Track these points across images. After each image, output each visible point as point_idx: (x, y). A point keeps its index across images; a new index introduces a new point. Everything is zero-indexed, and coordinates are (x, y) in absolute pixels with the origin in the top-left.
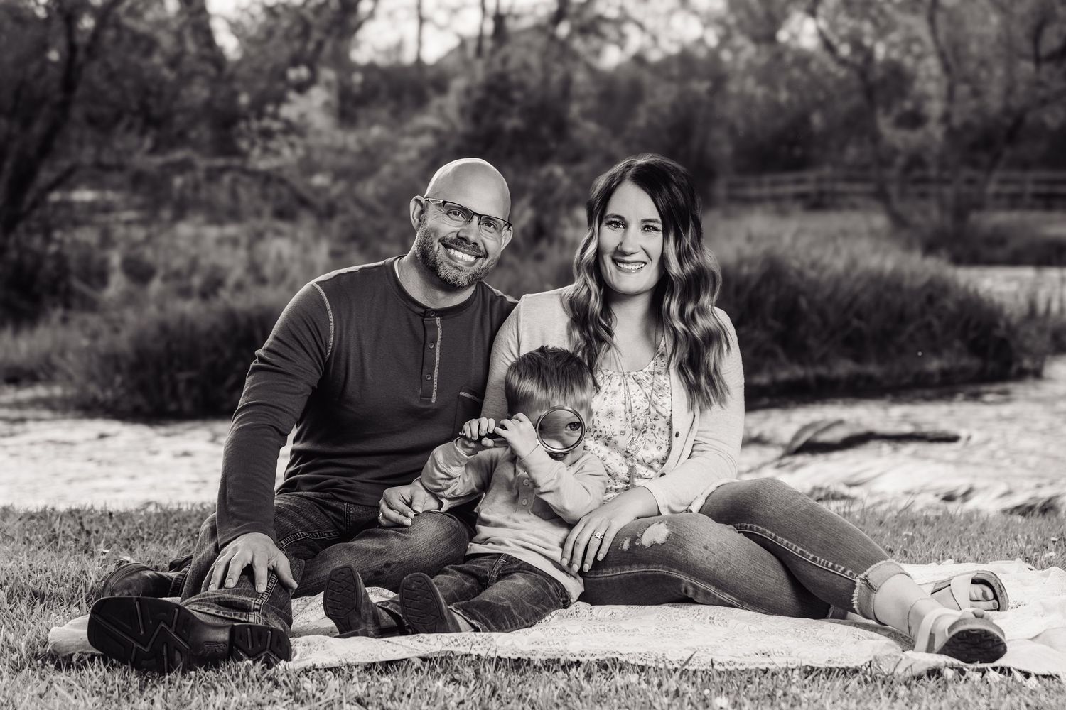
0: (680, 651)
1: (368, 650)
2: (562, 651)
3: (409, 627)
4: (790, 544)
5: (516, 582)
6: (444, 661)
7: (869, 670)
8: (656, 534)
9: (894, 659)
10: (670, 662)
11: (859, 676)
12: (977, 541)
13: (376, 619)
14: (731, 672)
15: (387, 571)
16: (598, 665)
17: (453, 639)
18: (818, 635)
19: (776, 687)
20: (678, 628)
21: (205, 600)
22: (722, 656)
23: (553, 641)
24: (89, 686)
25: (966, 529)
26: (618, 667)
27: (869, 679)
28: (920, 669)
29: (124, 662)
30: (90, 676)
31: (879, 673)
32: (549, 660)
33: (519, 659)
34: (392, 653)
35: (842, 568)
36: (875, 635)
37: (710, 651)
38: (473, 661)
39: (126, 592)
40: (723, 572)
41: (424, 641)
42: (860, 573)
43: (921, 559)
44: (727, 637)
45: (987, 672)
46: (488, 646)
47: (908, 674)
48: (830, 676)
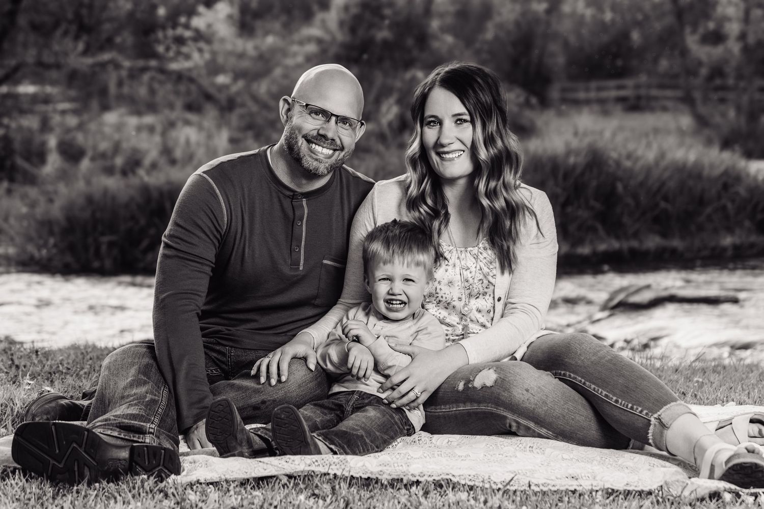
0: (503, 474)
1: (244, 468)
2: (404, 472)
3: (277, 449)
4: (597, 388)
5: (369, 415)
6: (307, 479)
7: (661, 492)
8: (486, 378)
9: (681, 484)
10: (495, 483)
11: (652, 498)
12: (755, 387)
13: (250, 443)
14: (545, 492)
15: (263, 406)
16: (435, 485)
17: (314, 460)
18: (620, 462)
19: (583, 505)
20: (502, 455)
21: (108, 425)
22: (538, 478)
23: (397, 463)
24: (11, 494)
25: (747, 377)
26: (451, 486)
27: (661, 500)
28: (703, 492)
29: (40, 474)
30: (11, 485)
31: (669, 495)
32: (393, 480)
33: (369, 478)
34: (263, 471)
35: (640, 409)
36: (667, 464)
37: (528, 474)
38: (330, 479)
39: (45, 417)
40: (541, 411)
41: (290, 461)
42: (654, 413)
43: (709, 401)
44: (543, 463)
45: (759, 496)
46: (343, 467)
47: (693, 496)
48: (628, 498)
